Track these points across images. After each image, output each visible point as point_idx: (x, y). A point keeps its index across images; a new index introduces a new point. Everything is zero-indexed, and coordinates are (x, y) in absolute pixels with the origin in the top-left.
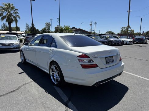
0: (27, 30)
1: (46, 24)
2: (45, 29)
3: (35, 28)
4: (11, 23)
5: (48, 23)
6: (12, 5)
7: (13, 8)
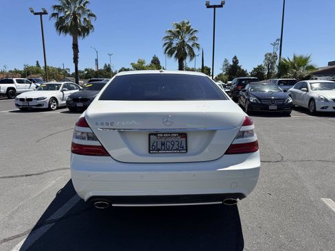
0: (224, 73)
1: (266, 55)
2: (260, 68)
3: (239, 68)
4: (183, 60)
5: (270, 54)
6: (188, 23)
7: (188, 29)
